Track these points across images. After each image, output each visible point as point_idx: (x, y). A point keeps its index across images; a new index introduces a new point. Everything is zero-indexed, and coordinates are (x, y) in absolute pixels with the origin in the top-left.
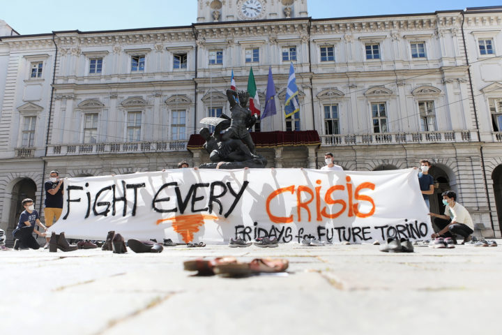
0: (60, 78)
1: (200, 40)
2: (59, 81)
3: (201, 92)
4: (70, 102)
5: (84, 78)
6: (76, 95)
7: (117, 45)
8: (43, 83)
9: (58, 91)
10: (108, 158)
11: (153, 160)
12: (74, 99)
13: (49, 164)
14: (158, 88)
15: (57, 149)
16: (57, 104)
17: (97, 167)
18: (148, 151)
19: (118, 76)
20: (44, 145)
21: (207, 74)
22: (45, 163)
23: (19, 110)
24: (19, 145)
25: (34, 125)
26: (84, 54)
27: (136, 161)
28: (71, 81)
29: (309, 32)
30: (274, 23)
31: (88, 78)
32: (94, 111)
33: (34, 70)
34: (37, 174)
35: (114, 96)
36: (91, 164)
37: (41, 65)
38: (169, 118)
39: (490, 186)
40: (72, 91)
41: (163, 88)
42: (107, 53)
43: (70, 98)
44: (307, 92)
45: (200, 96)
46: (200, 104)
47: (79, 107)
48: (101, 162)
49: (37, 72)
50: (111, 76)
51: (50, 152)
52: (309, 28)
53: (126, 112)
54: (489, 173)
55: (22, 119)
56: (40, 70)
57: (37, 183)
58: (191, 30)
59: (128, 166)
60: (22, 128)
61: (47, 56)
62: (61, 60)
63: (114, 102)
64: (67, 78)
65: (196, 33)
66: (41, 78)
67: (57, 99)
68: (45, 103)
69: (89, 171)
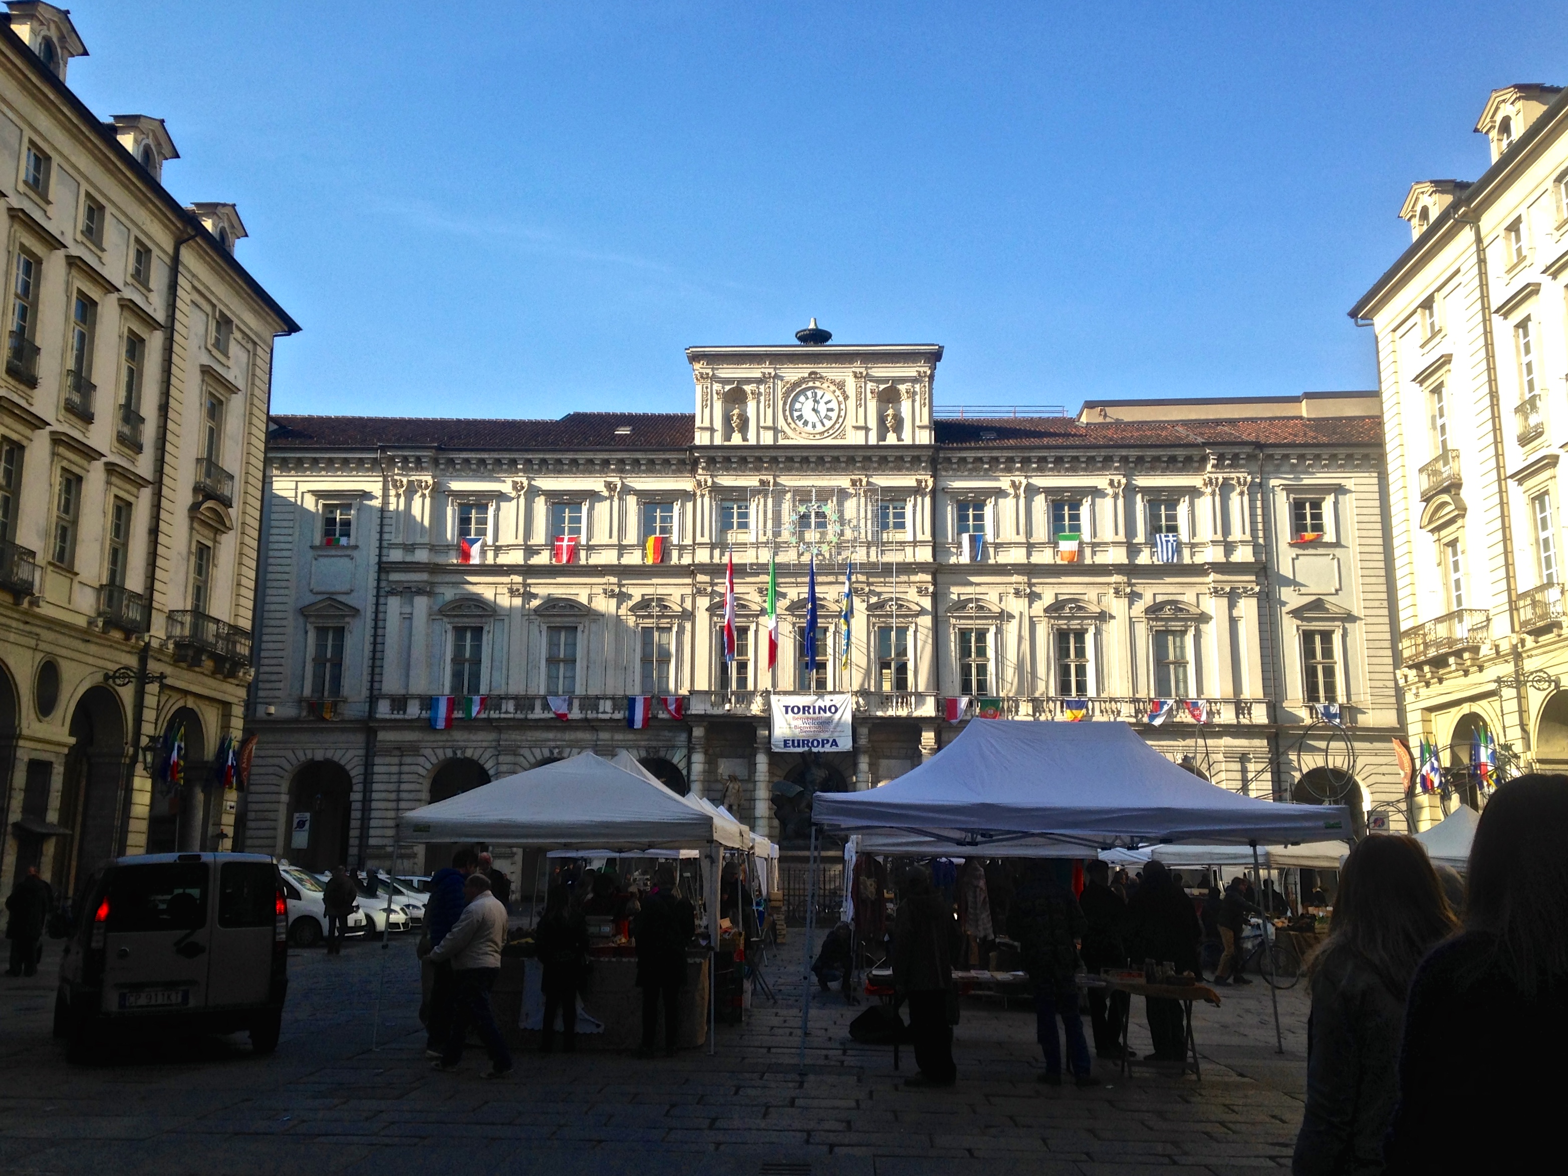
0: (392, 546)
1: (703, 476)
2: (396, 555)
3: (704, 593)
4: (421, 604)
5: (448, 547)
6: (432, 584)
7: (522, 479)
8: (355, 553)
9: (394, 577)
10: (509, 728)
11: (604, 735)
12: (430, 594)
13: (382, 736)
14: (614, 580)
15: (400, 702)
16: (394, 604)
17: (485, 744)
18: (594, 715)
20: (365, 693)
21: (717, 557)
22: (370, 731)
23: (304, 612)
24: (306, 693)
25: (339, 646)
26: (448, 494)
27: (569, 736)
28: (422, 556)
29: (935, 470)
33: (332, 521)
34: (350, 754)
36: (473, 737)
37: (347, 511)
38: (636, 645)
40: (425, 576)
41: (625, 581)
42: (498, 495)
43: (420, 592)
44: (927, 603)
45: (703, 602)
46: (702, 618)
47: (440, 611)
48: (492, 736)
49: (337, 524)
50: (508, 548)
51: (384, 710)
52: (935, 464)
53: (544, 628)
55: (311, 632)
57: (353, 773)
58: (683, 455)
59: (552, 744)
60: (311, 653)
62: (397, 505)
64: (410, 548)
65: (695, 463)
66: (352, 542)
67: (392, 593)
68: (364, 600)
69: (469, 753)
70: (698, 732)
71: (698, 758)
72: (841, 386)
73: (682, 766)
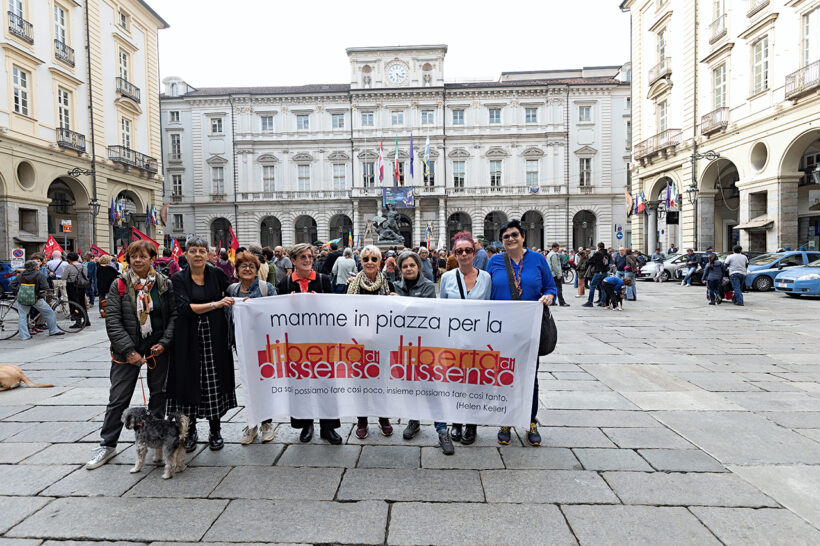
0: (238, 134)
1: (354, 103)
2: (239, 138)
3: (356, 150)
4: (250, 156)
5: (258, 135)
6: (254, 150)
7: (284, 106)
8: (224, 138)
9: (239, 146)
11: (322, 206)
12: (253, 153)
13: (240, 208)
14: (322, 145)
15: (245, 195)
16: (240, 157)
18: (317, 198)
19: (288, 134)
20: (233, 192)
21: (361, 135)
22: (236, 206)
23: (209, 162)
24: (212, 192)
25: (222, 174)
26: (257, 113)
27: (308, 207)
28: (249, 138)
29: (444, 98)
30: (415, 91)
31: (263, 134)
32: (271, 164)
33: (215, 126)
34: (230, 215)
35: (286, 152)
36: (273, 208)
37: (220, 121)
38: (331, 170)
39: (571, 227)
40: (250, 146)
41: (326, 146)
42: (276, 112)
43: (249, 153)
44: (441, 151)
45: (356, 154)
46: (356, 160)
47: (258, 160)
48: (281, 207)
49: (217, 127)
50: (281, 134)
51: (240, 198)
52: (444, 94)
53: (297, 165)
54: (571, 218)
55: (211, 169)
56: (220, 126)
57: (231, 222)
58: (346, 94)
60: (212, 177)
61: (225, 114)
62: (238, 118)
63: (286, 156)
64: (244, 135)
65: (351, 97)
66: (222, 133)
67: (238, 153)
68: (229, 156)
69: (272, 214)
70: (356, 203)
71: (356, 213)
72: (407, 64)
73: (351, 217)
